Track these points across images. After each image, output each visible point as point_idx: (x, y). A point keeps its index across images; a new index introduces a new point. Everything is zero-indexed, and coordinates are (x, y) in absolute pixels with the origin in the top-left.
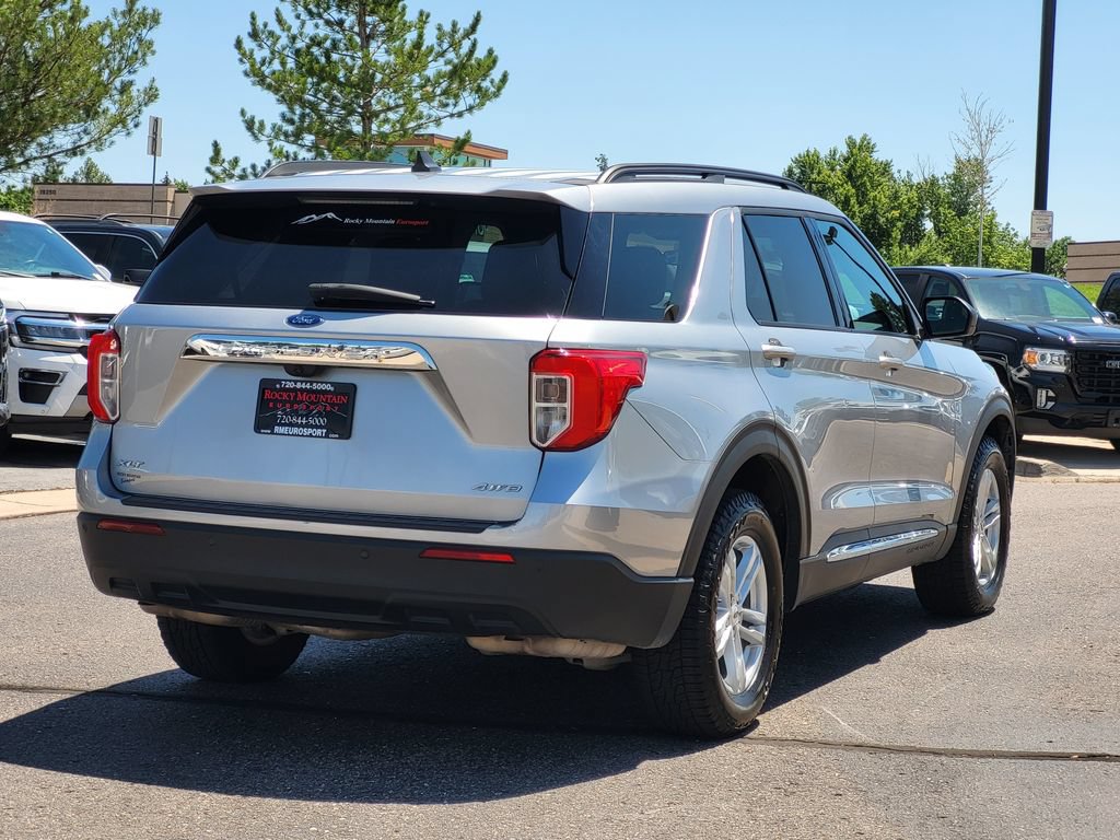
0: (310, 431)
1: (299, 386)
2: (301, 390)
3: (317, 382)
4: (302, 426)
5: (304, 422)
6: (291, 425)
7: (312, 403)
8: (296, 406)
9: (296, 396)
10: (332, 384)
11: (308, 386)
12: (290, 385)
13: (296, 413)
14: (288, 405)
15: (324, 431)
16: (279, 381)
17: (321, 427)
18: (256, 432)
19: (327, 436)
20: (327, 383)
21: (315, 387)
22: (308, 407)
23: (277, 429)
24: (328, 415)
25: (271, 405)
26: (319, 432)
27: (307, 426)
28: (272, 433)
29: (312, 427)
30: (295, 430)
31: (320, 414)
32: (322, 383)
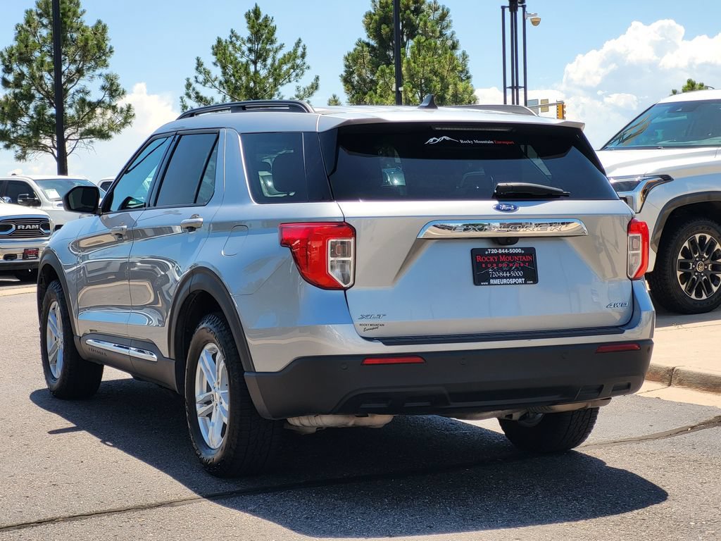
0: (514, 280)
1: (500, 251)
2: (502, 254)
3: (512, 248)
4: (506, 278)
5: (508, 275)
6: (499, 277)
7: (510, 262)
8: (500, 265)
9: (499, 259)
10: (522, 249)
11: (506, 251)
12: (494, 251)
13: (501, 270)
14: (495, 265)
15: (523, 279)
16: (487, 249)
17: (521, 277)
18: (476, 285)
19: (525, 283)
20: (518, 248)
21: (511, 251)
22: (508, 265)
23: (492, 281)
24: (523, 269)
25: (484, 265)
26: (520, 281)
27: (510, 277)
28: (489, 284)
29: (515, 277)
30: (505, 281)
31: (517, 269)
32: (515, 248)
